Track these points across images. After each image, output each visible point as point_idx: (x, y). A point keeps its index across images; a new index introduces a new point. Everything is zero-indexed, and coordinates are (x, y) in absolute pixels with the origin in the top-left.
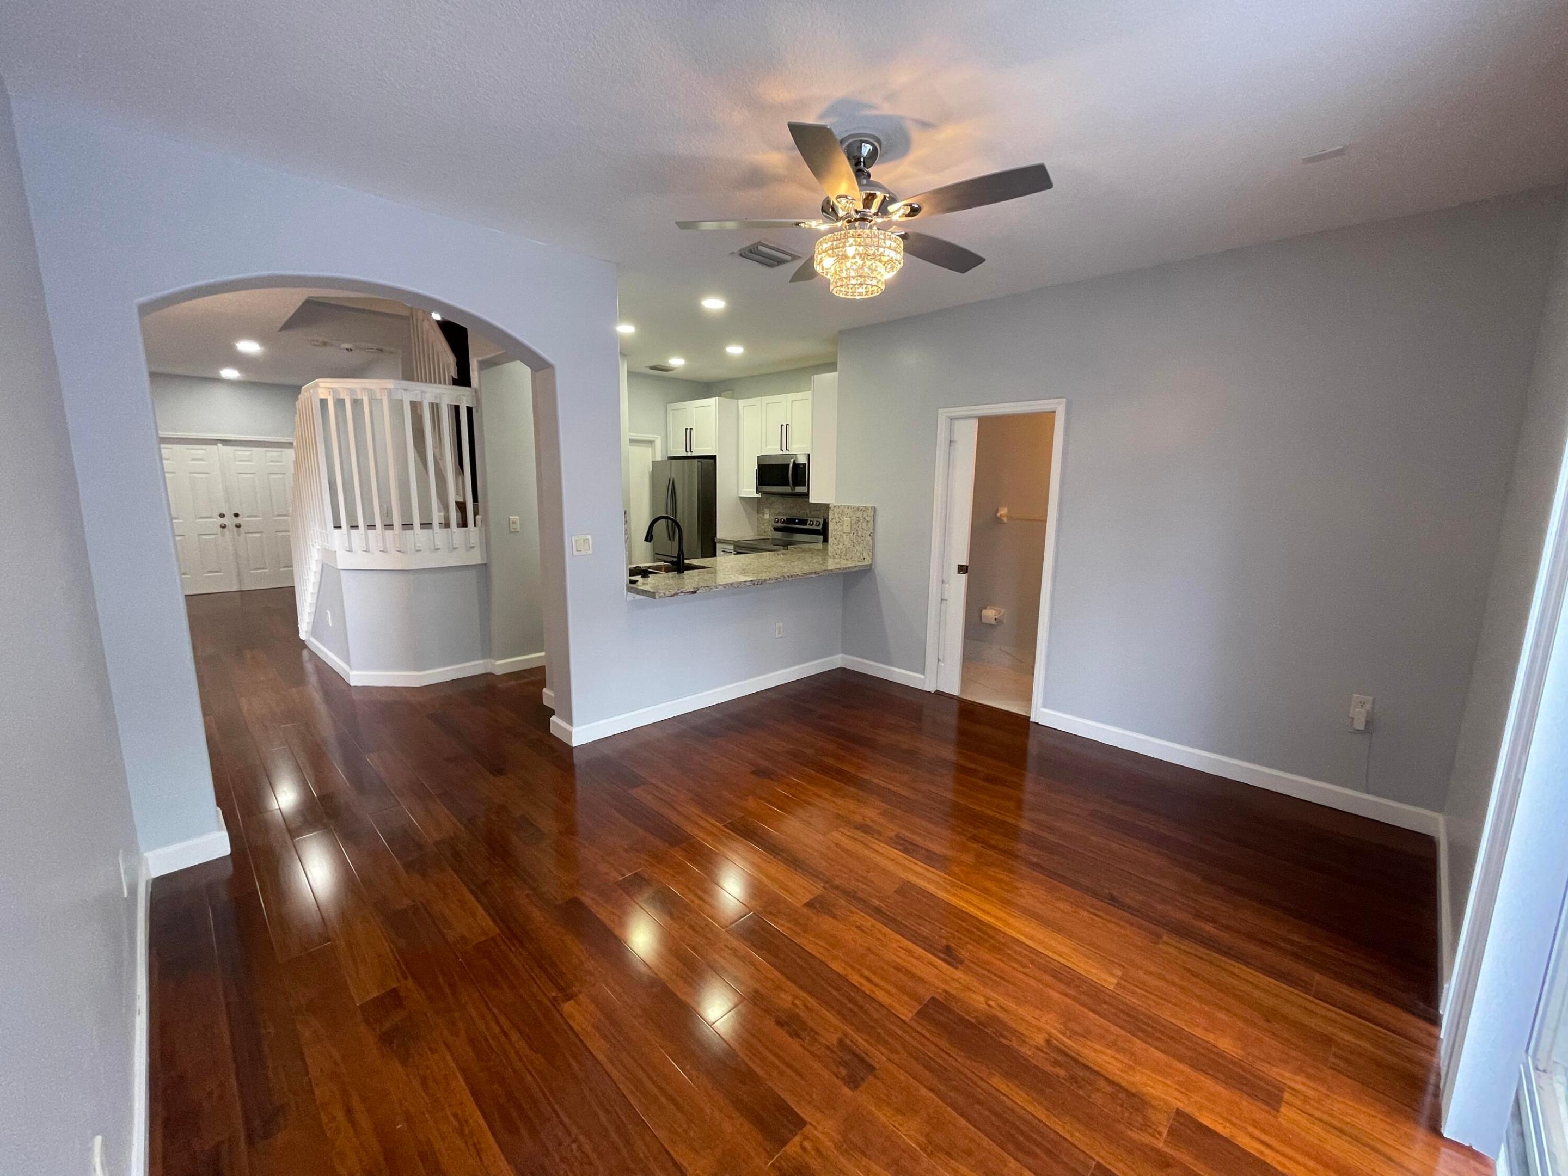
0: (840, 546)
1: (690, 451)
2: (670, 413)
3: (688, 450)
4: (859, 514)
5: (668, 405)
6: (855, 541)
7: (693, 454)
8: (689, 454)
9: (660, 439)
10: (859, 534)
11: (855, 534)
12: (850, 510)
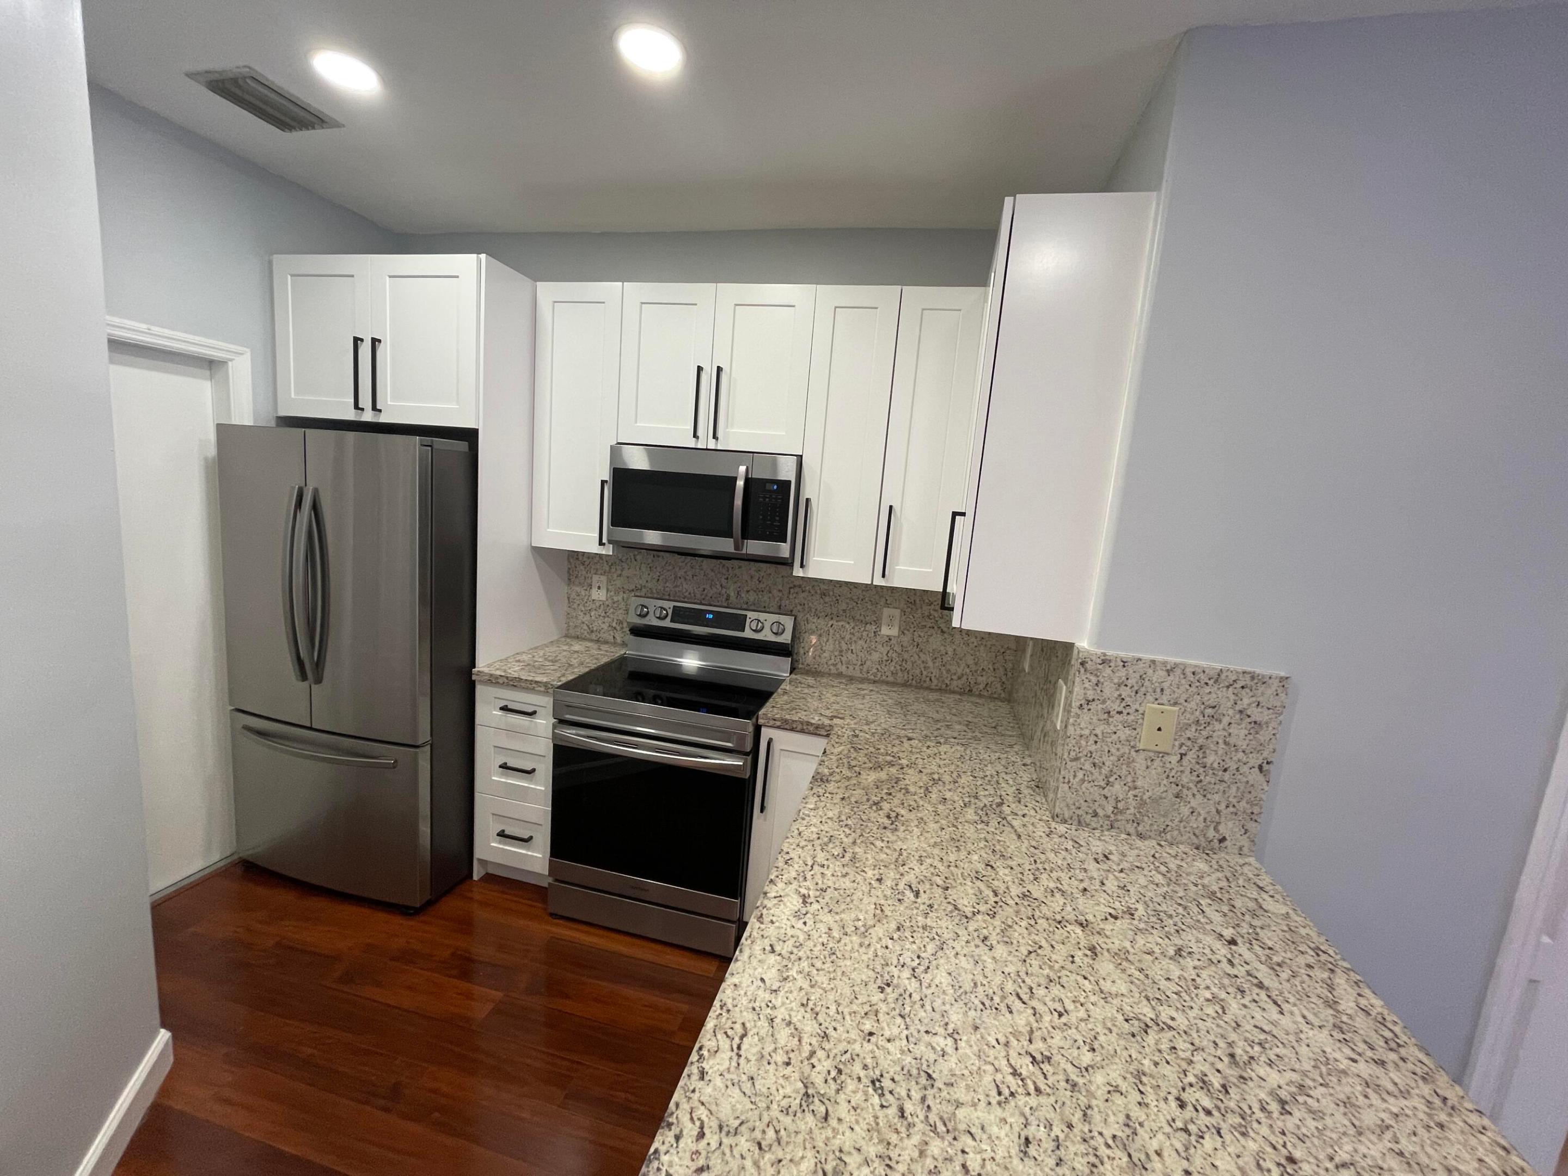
0: (1117, 789)
1: (374, 408)
2: (287, 288)
3: (366, 401)
4: (1223, 697)
5: (276, 258)
6: (1185, 779)
7: (384, 418)
8: (368, 416)
9: (248, 355)
10: (1211, 759)
11: (1191, 756)
12: (1175, 678)
